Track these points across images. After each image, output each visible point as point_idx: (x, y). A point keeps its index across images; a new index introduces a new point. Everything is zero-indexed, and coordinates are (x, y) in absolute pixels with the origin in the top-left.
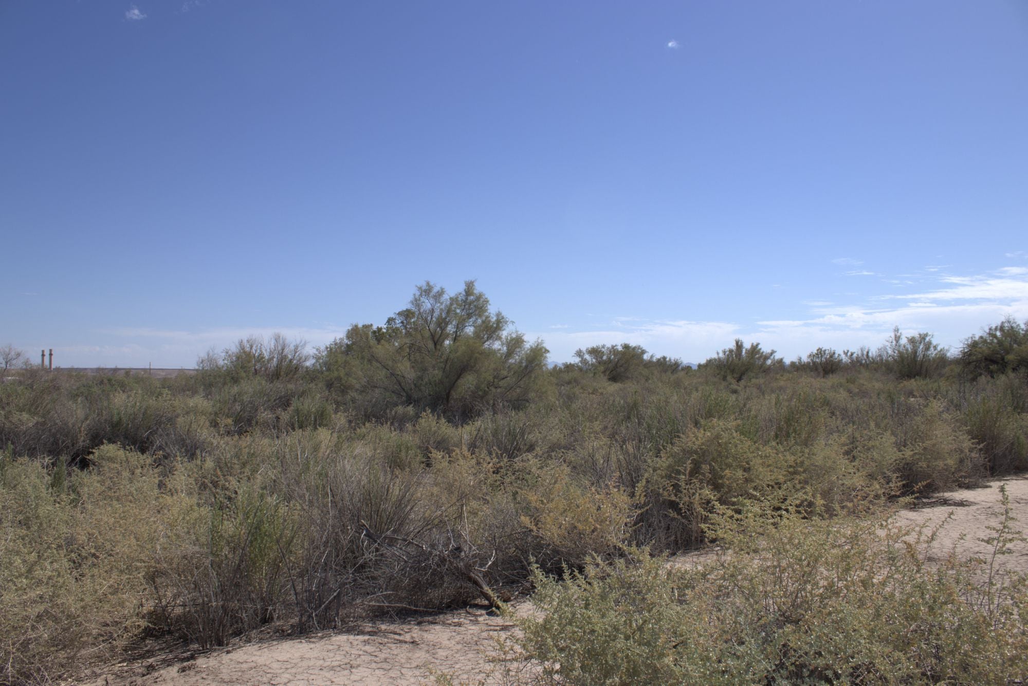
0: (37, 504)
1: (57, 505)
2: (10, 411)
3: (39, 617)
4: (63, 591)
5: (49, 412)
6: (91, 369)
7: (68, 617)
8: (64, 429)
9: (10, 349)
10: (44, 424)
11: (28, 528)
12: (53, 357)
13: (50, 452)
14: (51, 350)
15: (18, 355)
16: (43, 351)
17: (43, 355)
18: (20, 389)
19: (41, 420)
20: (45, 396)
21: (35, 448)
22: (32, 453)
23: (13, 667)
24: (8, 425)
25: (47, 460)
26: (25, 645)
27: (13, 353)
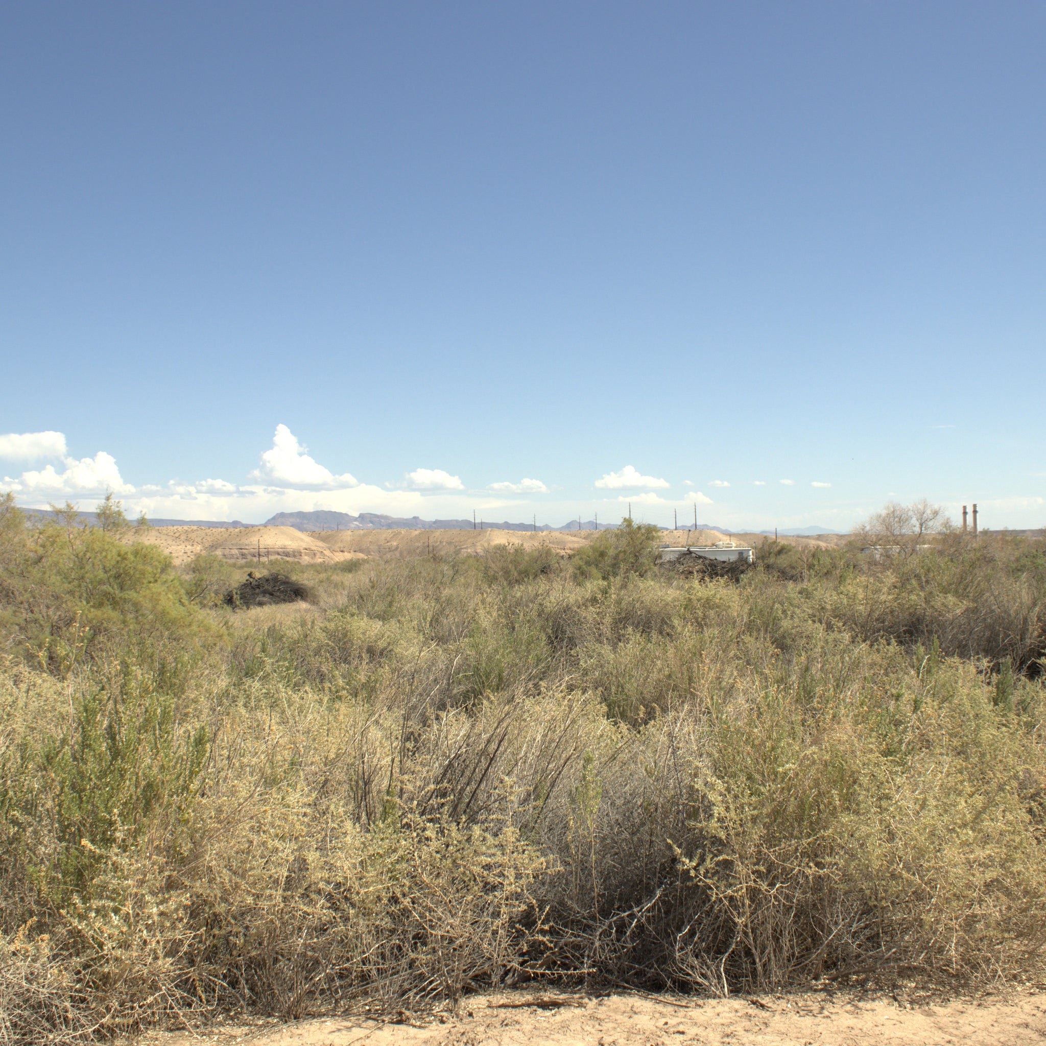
0: (977, 725)
1: (1004, 729)
2: (931, 593)
3: (989, 886)
4: (1018, 855)
5: (982, 594)
6: (1032, 531)
7: (1026, 893)
8: (1003, 619)
9: (925, 507)
10: (975, 611)
11: (966, 759)
12: (978, 515)
13: (987, 652)
14: (975, 506)
15: (936, 513)
16: (965, 508)
17: (965, 513)
18: (942, 561)
19: (971, 605)
20: (977, 571)
21: (966, 645)
22: (963, 651)
23: (956, 950)
24: (929, 611)
25: (985, 663)
26: (970, 923)
27: (928, 512)
